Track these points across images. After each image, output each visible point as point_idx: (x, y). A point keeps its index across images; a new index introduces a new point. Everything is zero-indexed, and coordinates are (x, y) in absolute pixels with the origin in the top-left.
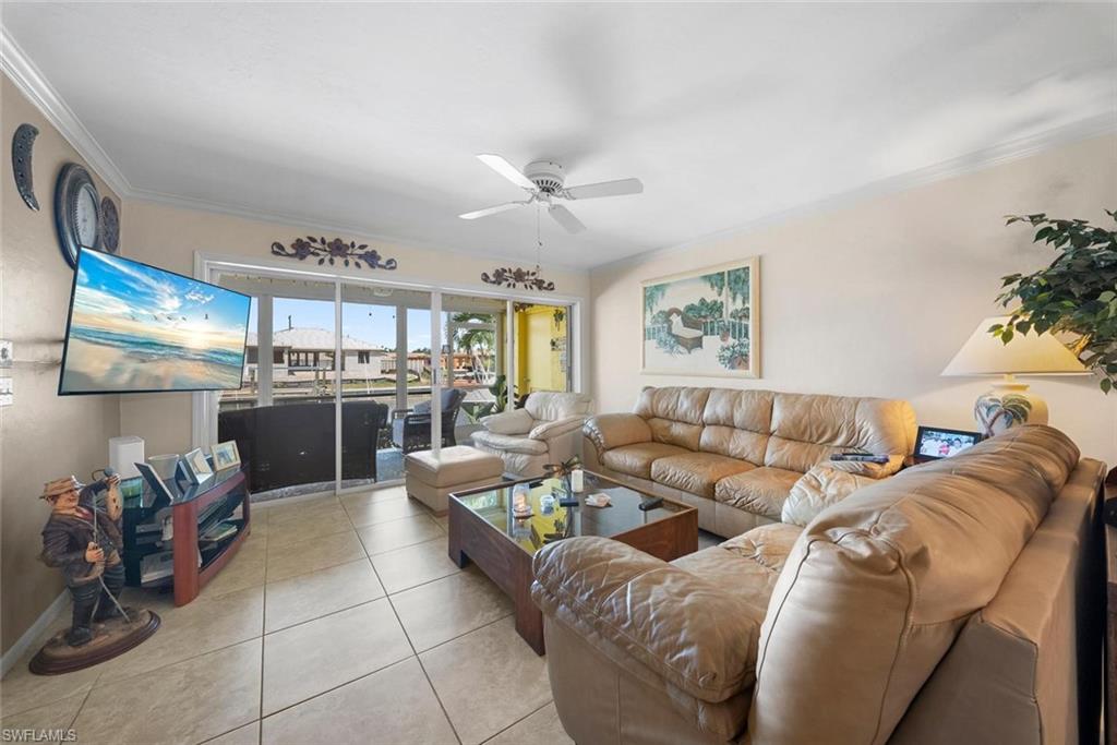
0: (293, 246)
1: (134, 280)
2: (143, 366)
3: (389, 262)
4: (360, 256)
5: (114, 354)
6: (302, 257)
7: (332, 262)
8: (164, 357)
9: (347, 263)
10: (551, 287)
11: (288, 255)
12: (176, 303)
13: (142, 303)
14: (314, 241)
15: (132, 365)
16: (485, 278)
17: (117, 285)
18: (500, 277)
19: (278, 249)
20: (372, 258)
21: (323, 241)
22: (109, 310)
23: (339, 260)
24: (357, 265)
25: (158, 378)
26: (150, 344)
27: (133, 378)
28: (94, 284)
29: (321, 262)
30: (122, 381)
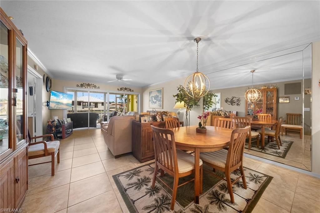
0: (80, 85)
1: (57, 94)
2: (58, 106)
3: (98, 87)
4: (93, 86)
5: (55, 104)
6: (82, 87)
7: (87, 87)
8: (61, 105)
9: (90, 88)
10: (133, 91)
11: (80, 87)
12: (62, 97)
13: (58, 97)
14: (84, 84)
15: (57, 106)
16: (118, 89)
17: (55, 95)
18: (121, 89)
19: (78, 86)
20: (95, 87)
21: (86, 84)
22: (54, 98)
23: (89, 87)
24: (92, 88)
25: (60, 108)
26: (59, 103)
27: (57, 108)
28: (52, 95)
29: (85, 88)
30: (55, 108)
